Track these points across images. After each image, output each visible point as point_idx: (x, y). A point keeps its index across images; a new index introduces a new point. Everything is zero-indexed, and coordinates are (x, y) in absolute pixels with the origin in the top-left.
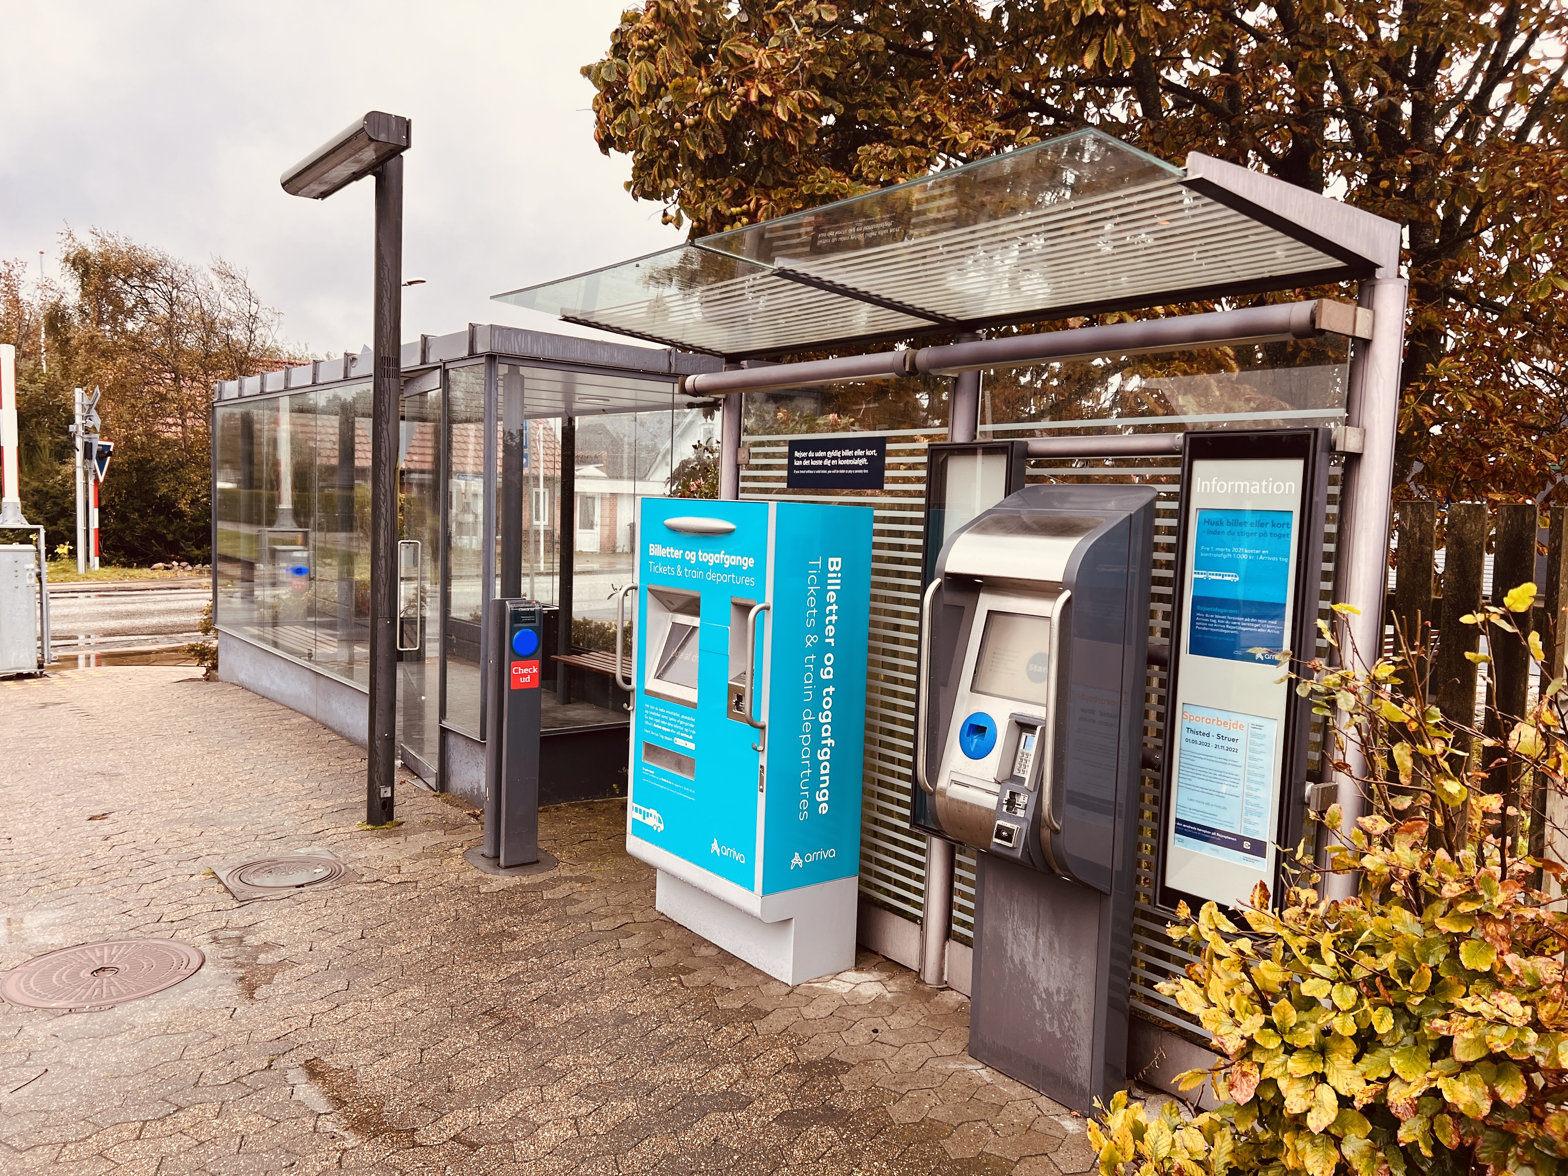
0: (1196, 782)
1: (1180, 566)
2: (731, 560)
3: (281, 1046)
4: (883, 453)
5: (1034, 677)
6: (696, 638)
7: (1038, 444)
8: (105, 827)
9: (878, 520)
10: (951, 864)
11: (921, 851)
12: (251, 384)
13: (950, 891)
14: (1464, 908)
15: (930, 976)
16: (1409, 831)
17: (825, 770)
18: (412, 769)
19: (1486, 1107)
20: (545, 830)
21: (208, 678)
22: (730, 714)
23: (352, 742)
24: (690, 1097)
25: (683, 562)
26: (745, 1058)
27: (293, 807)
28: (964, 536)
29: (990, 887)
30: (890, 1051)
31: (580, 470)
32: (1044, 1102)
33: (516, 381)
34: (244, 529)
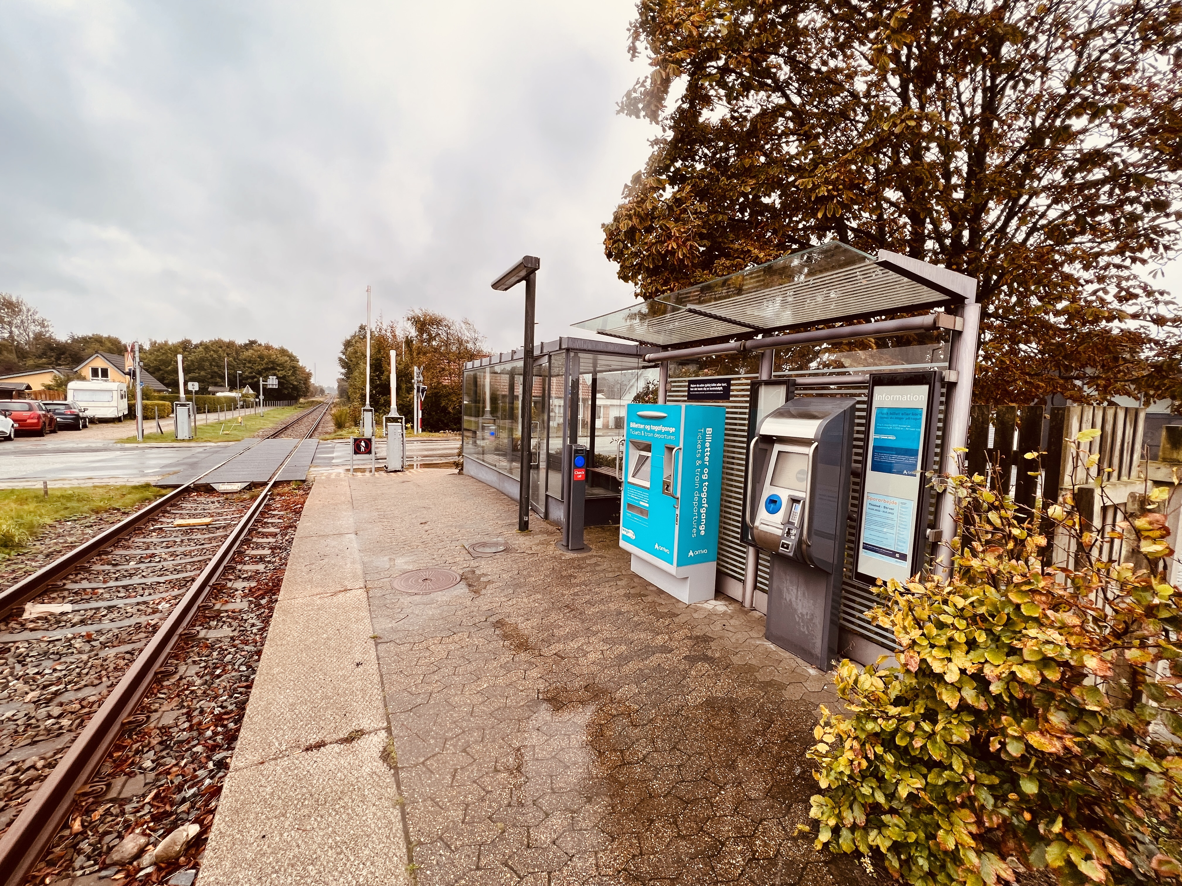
0: (873, 527)
1: (867, 433)
2: (664, 429)
3: (490, 613)
4: (729, 385)
5: (800, 480)
6: (649, 462)
7: (800, 380)
8: (426, 527)
9: (728, 413)
10: (757, 558)
11: (744, 552)
12: (477, 363)
13: (757, 569)
14: (1025, 588)
15: (747, 604)
16: (993, 551)
17: (703, 517)
18: (535, 510)
19: (1038, 680)
20: (586, 537)
21: (459, 473)
22: (663, 493)
23: (512, 499)
24: (648, 646)
25: (645, 430)
26: (670, 633)
27: (491, 523)
28: (768, 419)
29: (776, 568)
30: (731, 634)
31: (598, 395)
32: (799, 661)
33: (577, 359)
34: (473, 419)
